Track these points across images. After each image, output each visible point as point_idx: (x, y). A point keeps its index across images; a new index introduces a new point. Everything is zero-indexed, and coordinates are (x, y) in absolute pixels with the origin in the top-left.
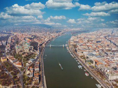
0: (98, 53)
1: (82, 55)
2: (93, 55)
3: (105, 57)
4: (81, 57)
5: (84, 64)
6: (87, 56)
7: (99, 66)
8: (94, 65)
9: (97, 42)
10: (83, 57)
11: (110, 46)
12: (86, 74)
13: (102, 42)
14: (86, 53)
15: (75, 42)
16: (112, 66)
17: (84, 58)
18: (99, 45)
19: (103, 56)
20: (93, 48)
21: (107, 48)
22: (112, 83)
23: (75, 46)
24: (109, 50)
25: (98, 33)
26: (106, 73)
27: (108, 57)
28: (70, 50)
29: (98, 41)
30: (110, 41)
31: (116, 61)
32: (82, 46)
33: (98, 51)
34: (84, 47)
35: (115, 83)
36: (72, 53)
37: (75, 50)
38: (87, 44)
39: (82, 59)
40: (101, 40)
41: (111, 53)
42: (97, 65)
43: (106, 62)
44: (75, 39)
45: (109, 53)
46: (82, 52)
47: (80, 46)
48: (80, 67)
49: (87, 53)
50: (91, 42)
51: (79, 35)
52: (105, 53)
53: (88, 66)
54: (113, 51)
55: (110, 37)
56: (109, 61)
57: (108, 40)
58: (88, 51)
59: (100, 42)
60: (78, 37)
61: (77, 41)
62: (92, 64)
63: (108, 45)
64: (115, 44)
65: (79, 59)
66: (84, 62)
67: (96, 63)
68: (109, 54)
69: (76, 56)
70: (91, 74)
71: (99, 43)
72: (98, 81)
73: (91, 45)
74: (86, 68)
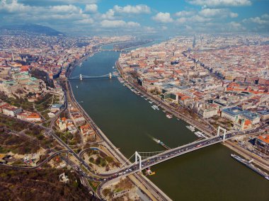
0: (178, 82)
1: (153, 88)
2: (172, 86)
3: (192, 87)
4: (152, 92)
5: (160, 102)
6: (163, 88)
7: (186, 102)
8: (176, 101)
9: (172, 63)
10: (155, 92)
11: (195, 69)
12: (167, 116)
13: (181, 63)
14: (159, 85)
15: (131, 66)
16: (205, 99)
17: (158, 93)
18: (176, 69)
19: (189, 86)
20: (168, 75)
21: (192, 73)
22: (210, 122)
23: (134, 75)
24: (195, 77)
25: (169, 45)
26: (199, 109)
27: (197, 87)
28: (126, 82)
29: (173, 61)
30: (195, 60)
31: (210, 91)
32: (148, 74)
33: (178, 79)
34: (152, 74)
35: (212, 121)
36: (133, 88)
37: (136, 81)
38: (155, 69)
39: (154, 96)
40: (177, 59)
41: (200, 81)
42: (181, 101)
43: (194, 94)
44: (129, 60)
45: (196, 80)
46: (152, 84)
47: (145, 72)
48: (155, 107)
49: (161, 84)
50: (161, 65)
51: (132, 51)
52: (190, 80)
53: (167, 104)
54: (201, 77)
55: (192, 53)
56: (198, 93)
57: (189, 58)
58: (161, 80)
59: (177, 63)
60: (134, 55)
61: (135, 64)
62: (173, 101)
63: (193, 68)
64: (203, 66)
65: (149, 95)
66: (160, 100)
67: (180, 97)
68: (197, 82)
69: (142, 91)
70: (175, 115)
71: (177, 65)
72: (187, 122)
73: (162, 69)
74: (165, 108)
